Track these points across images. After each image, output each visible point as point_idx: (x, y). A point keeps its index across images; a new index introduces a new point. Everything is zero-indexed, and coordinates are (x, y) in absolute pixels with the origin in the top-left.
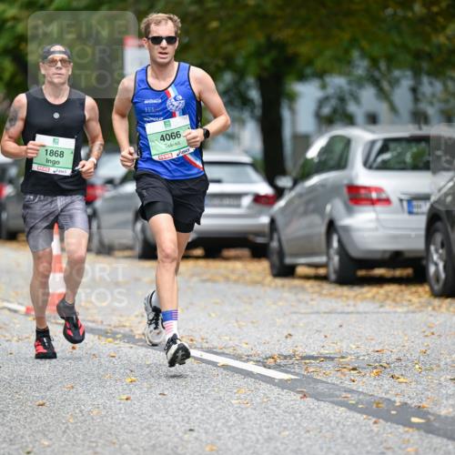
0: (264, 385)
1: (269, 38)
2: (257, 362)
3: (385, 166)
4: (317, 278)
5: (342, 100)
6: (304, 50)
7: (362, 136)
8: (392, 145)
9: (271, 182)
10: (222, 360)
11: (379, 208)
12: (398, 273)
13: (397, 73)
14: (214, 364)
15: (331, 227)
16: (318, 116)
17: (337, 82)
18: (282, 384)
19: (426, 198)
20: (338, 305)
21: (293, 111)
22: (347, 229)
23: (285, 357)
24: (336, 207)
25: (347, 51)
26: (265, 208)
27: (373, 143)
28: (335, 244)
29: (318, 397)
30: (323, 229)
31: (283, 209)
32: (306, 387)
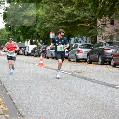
0: (67, 75)
1: (68, 32)
2: (66, 72)
3: (82, 48)
4: (74, 61)
5: (77, 40)
6: (73, 34)
7: (79, 44)
8: (83, 45)
9: (68, 50)
10: (62, 71)
11: (81, 53)
12: (84, 61)
13: (83, 36)
14: (61, 72)
15: (75, 55)
16: (74, 42)
17: (76, 38)
18: (69, 74)
19: (87, 52)
20: (76, 65)
21: (71, 41)
22: (77, 55)
23: (70, 71)
24: (76, 53)
25: (78, 34)
26: (67, 53)
27: (81, 45)
28: (76, 57)
29: (74, 76)
30: (74, 55)
31: (70, 53)
32: (72, 75)
